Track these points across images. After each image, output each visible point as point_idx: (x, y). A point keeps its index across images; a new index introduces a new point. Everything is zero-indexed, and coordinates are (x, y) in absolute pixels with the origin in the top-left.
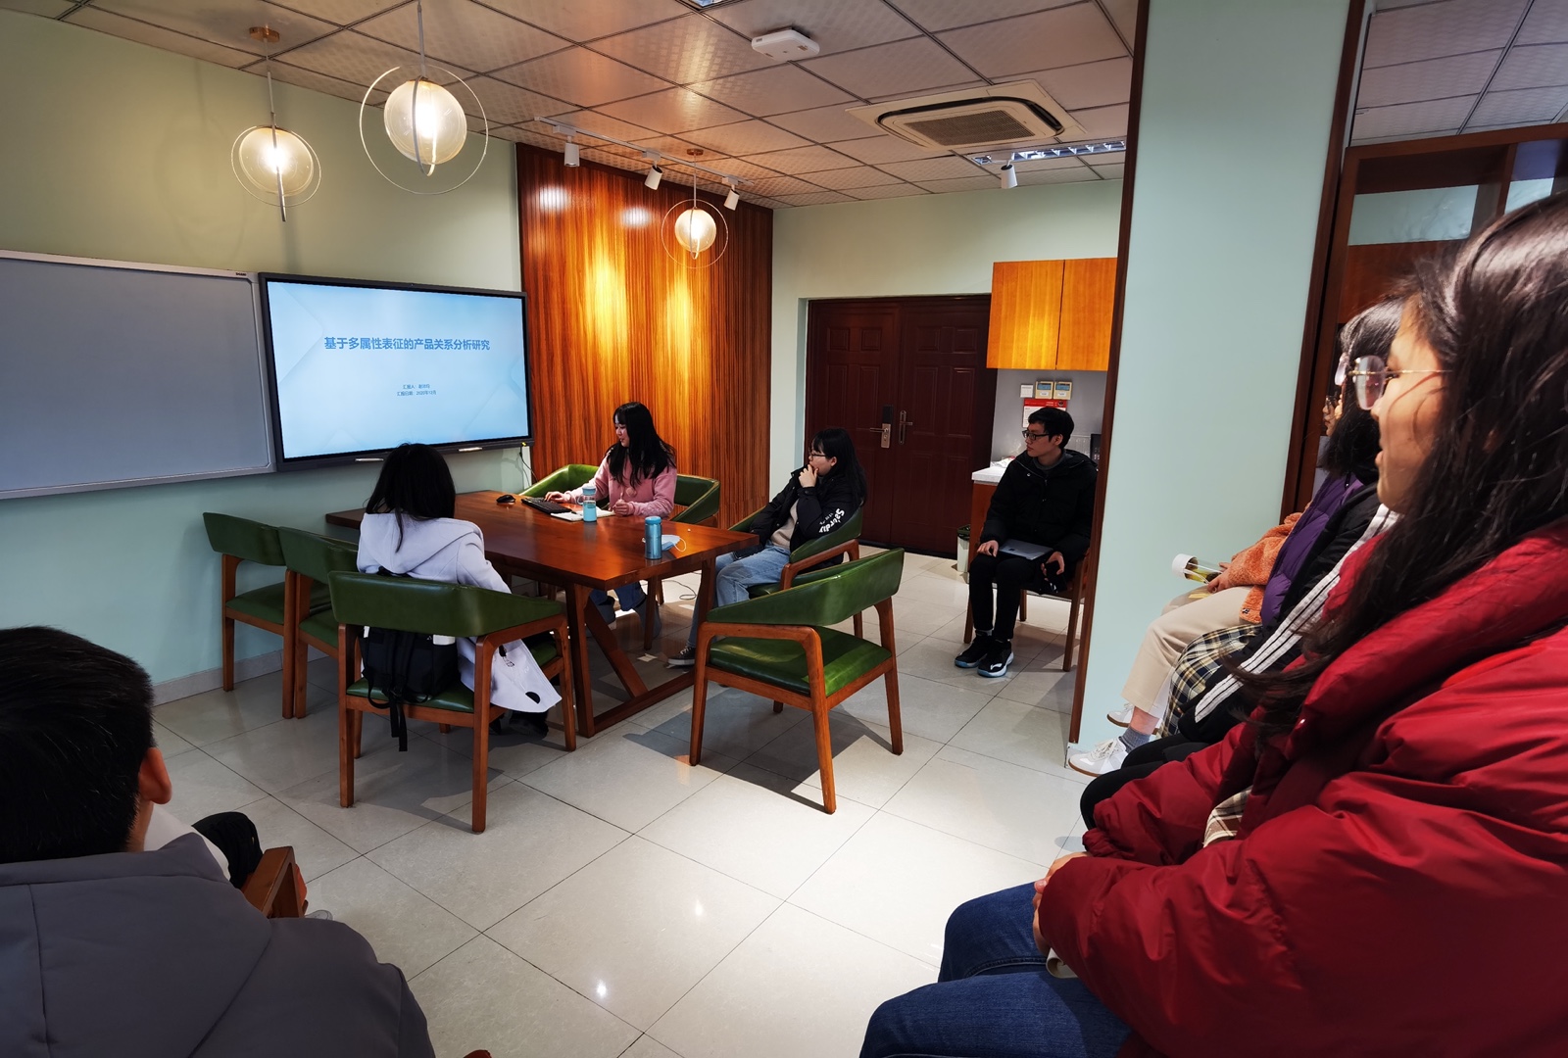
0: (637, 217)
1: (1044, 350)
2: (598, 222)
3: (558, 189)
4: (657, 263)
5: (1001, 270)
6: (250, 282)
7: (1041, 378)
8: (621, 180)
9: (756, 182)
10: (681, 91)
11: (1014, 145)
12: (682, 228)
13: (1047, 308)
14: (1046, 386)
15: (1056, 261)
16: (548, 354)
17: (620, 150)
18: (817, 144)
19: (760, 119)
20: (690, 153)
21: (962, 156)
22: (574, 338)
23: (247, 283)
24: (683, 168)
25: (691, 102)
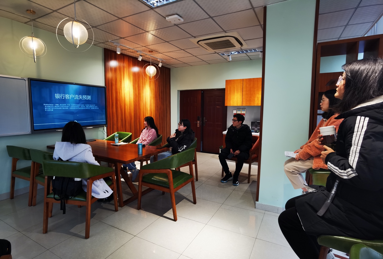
0: (136, 69)
1: (239, 101)
2: (125, 69)
3: (115, 61)
4: (141, 80)
5: (228, 82)
6: (25, 80)
7: (238, 108)
8: (131, 59)
9: (166, 60)
10: (147, 33)
11: (231, 50)
12: (147, 70)
13: (239, 91)
14: (239, 110)
15: (241, 79)
16: (112, 103)
17: (131, 51)
18: (182, 49)
19: (168, 42)
20: (150, 52)
21: (217, 53)
22: (119, 99)
23: (24, 80)
24: (148, 56)
25: (150, 37)
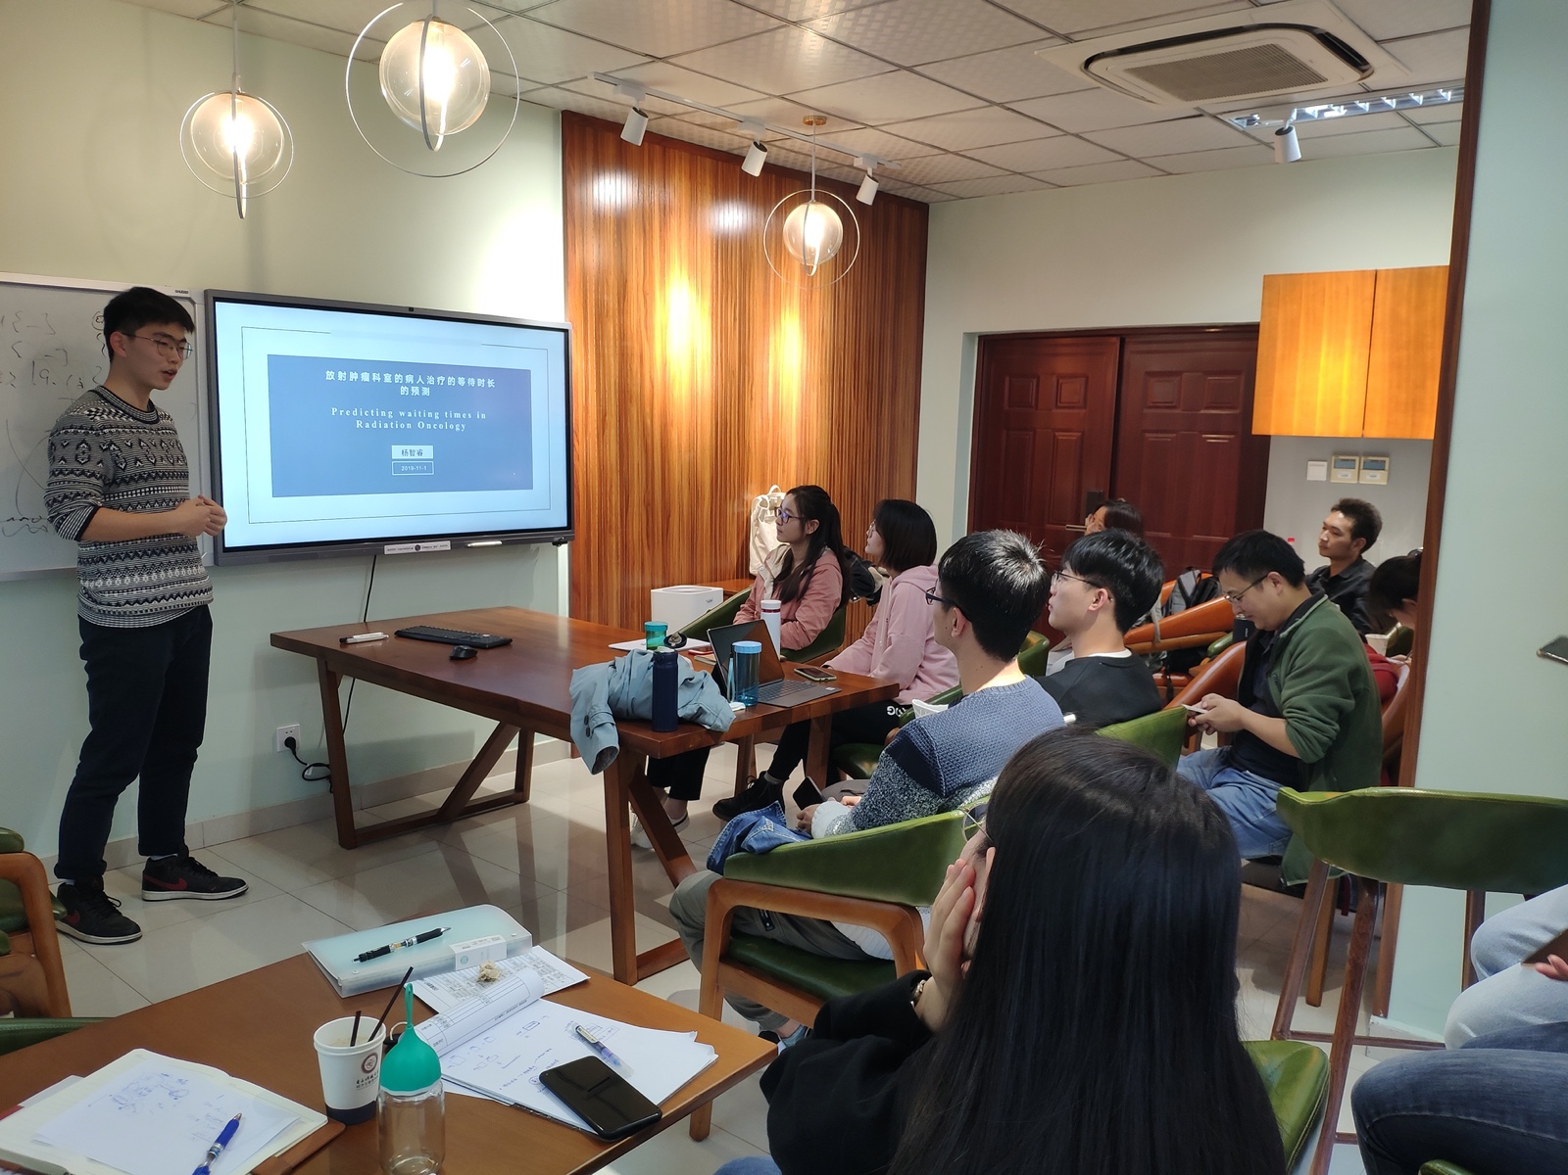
0: (732, 217)
1: (1345, 406)
2: (674, 222)
3: (619, 176)
4: (758, 284)
5: (1275, 287)
6: (193, 303)
7: (1343, 451)
8: (708, 162)
9: (904, 163)
10: (794, 31)
11: (1297, 97)
12: (793, 229)
13: (1350, 342)
14: (1347, 465)
15: (1363, 272)
17: (708, 120)
18: (992, 103)
19: (910, 69)
20: (808, 122)
21: (1215, 117)
22: (635, 390)
24: (797, 145)
25: (810, 45)
